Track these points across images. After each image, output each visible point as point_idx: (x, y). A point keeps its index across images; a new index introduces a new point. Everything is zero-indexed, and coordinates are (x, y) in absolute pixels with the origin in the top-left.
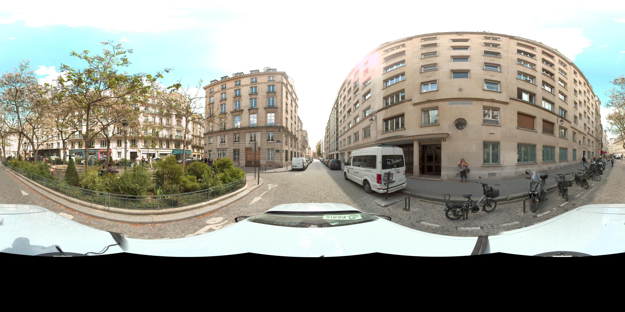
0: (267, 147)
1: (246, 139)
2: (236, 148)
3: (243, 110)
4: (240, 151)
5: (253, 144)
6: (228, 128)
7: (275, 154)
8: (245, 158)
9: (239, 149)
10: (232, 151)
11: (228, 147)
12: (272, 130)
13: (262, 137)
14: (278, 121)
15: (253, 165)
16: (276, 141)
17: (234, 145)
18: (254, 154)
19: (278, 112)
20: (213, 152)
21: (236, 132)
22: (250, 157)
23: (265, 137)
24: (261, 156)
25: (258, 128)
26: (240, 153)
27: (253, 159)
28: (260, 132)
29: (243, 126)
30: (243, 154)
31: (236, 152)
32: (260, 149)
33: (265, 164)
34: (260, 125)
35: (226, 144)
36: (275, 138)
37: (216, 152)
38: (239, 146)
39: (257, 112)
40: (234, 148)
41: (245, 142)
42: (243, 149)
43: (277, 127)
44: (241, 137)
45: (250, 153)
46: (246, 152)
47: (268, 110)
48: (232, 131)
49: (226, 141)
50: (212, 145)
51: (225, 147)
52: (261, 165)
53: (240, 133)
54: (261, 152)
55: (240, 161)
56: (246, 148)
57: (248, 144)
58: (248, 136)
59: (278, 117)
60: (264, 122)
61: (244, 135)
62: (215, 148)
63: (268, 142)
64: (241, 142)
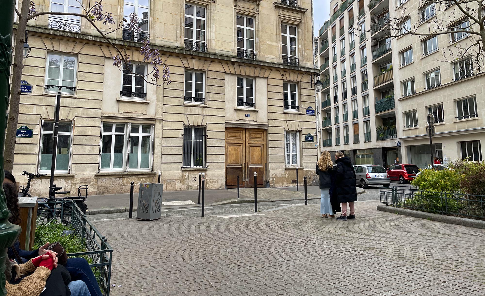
0: (284, 124)
1: (226, 96)
2: (191, 121)
4: (209, 135)
5: (247, 113)
6: (163, 39)
7: (304, 146)
8: (224, 160)
9: (205, 127)
10: (176, 132)
11: (159, 116)
12: (296, 78)
13: (272, 96)
14: (307, 54)
15: (247, 180)
16: (305, 111)
17: (185, 111)
18: (247, 144)
19: (306, 26)
20: (76, 131)
21: (195, 64)
22: (234, 154)
23: (280, 95)
24: (271, 152)
25: (262, 67)
26: (209, 143)
27: (246, 160)
28: (266, 80)
29: (217, 48)
30: (218, 143)
31: (191, 135)
32: (266, 130)
33: (282, 177)
34: (266, 56)
35: (151, 103)
36: (301, 101)
37: (97, 132)
38: (205, 116)
39: (257, 11)
40: (187, 123)
41: (220, 105)
42: (219, 128)
43: (308, 72)
44: (211, 88)
45: (236, 140)
46: (227, 138)
47: (285, 13)
48: (181, 58)
49: (152, 93)
50: (76, 96)
51: (148, 115)
52: (271, 181)
53: (209, 72)
54: (270, 138)
55: (207, 167)
56: (227, 126)
57: (232, 111)
58: (231, 87)
59: (308, 42)
60: (275, 51)
61: (219, 81)
62: (91, 112)
63: (286, 111)
64: (210, 102)
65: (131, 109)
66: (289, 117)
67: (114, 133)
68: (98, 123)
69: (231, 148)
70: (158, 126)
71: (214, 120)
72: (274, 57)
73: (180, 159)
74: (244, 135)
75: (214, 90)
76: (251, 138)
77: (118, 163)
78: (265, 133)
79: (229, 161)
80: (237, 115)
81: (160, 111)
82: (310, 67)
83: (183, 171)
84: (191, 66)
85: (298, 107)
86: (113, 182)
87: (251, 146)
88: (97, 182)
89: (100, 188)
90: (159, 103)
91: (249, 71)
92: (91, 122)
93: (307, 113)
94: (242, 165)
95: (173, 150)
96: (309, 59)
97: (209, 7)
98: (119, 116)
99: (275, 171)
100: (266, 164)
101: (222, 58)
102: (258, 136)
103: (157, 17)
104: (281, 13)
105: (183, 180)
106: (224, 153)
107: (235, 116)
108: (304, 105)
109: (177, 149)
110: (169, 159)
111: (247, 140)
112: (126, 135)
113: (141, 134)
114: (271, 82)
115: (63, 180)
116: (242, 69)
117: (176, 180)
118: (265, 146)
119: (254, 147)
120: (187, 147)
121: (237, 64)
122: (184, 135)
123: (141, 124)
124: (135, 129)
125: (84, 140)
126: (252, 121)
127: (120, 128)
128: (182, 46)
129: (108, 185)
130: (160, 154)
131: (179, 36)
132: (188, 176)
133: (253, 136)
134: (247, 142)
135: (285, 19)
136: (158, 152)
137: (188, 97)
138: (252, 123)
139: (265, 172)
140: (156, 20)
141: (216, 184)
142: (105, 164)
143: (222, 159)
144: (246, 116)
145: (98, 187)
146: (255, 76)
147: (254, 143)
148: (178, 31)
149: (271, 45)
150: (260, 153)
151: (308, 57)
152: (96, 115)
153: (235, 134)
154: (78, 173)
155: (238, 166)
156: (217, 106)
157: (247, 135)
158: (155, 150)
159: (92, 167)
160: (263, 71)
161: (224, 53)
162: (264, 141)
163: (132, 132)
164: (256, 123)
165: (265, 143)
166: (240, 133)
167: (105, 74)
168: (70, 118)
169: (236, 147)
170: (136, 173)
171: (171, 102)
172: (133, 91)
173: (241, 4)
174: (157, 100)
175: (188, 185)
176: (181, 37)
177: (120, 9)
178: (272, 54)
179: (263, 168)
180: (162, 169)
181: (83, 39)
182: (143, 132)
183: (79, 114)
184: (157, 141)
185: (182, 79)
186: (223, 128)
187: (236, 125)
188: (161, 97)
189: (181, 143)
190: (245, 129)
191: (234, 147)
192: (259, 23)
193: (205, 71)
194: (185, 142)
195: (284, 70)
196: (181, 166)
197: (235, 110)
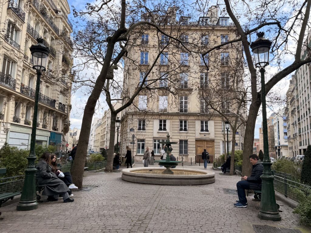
1: (196, 128)
2: (182, 138)
3: (192, 90)
4: (189, 143)
5: (205, 134)
6: (172, 111)
8: (195, 152)
9: (188, 140)
11: (171, 137)
13: (217, 127)
17: (180, 135)
18: (205, 147)
20: (146, 142)
21: (183, 118)
22: (200, 150)
23: (220, 127)
24: (215, 149)
26: (189, 146)
28: (214, 121)
29: (192, 111)
30: (192, 146)
31: (183, 143)
37: (152, 142)
38: (187, 136)
40: (180, 139)
41: (193, 132)
44: (189, 126)
45: (201, 145)
46: (196, 144)
48: (178, 116)
49: (168, 129)
50: (145, 131)
53: (189, 120)
54: (215, 144)
55: (188, 155)
56: (196, 140)
57: (199, 134)
58: (198, 125)
61: (193, 123)
62: (150, 136)
64: (189, 131)
65: (162, 135)
67: (157, 143)
68: (152, 139)
69: (198, 148)
70: (171, 140)
71: (191, 137)
73: (178, 151)
75: (191, 126)
76: (207, 144)
78: (213, 142)
79: (198, 153)
80: (201, 135)
81: (171, 135)
83: (179, 156)
84: (182, 119)
85: (230, 131)
86: (157, 158)
90: (171, 132)
91: (205, 118)
92: (150, 139)
95: (175, 148)
97: (189, 96)
98: (158, 137)
100: (214, 154)
102: (210, 143)
105: (179, 159)
106: (195, 150)
107: (199, 136)
109: (177, 148)
110: (174, 151)
111: (205, 145)
114: (216, 121)
116: (202, 117)
118: (213, 147)
119: (209, 148)
120: (181, 147)
121: (200, 116)
122: (180, 143)
125: (148, 145)
128: (178, 112)
132: (181, 157)
137: (181, 130)
138: (207, 138)
139: (214, 157)
144: (204, 136)
146: (209, 119)
147: (209, 146)
150: (211, 150)
153: (200, 142)
157: (205, 143)
160: (212, 117)
161: (194, 112)
162: (213, 145)
164: (209, 138)
166: (202, 142)
167: (154, 124)
168: (144, 138)
169: (201, 148)
171: (175, 132)
172: (163, 129)
176: (178, 109)
183: (146, 137)
185: (179, 123)
186: (194, 141)
187: (200, 139)
188: (172, 130)
189: (178, 146)
190: (205, 140)
193: (187, 120)
194: (180, 145)
196: (178, 154)
197: (200, 133)
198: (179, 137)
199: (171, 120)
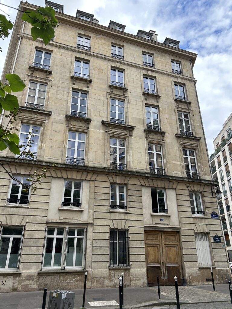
0: (193, 227)
1: (143, 203)
2: (116, 225)
3: (132, 128)
4: (131, 237)
5: (162, 218)
6: (94, 163)
7: (213, 247)
8: (144, 259)
9: (128, 230)
10: (104, 234)
11: (90, 221)
12: (199, 188)
13: (181, 203)
14: (206, 170)
15: (166, 278)
16: (210, 215)
17: (111, 216)
18: (164, 245)
19: (202, 150)
20: (27, 234)
21: (118, 180)
22: (153, 254)
23: (187, 203)
24: (185, 252)
25: (170, 180)
26: (132, 244)
27: (164, 259)
28: (174, 191)
29: (134, 167)
30: (138, 244)
31: (116, 237)
32: (178, 233)
33: (198, 276)
34: (173, 172)
35: (85, 211)
36: (205, 208)
37: (42, 235)
38: (127, 221)
39: (163, 140)
40: (112, 227)
41: (138, 211)
42: (139, 231)
43: (208, 183)
44: (131, 197)
45: (154, 241)
46: (146, 240)
47: (184, 141)
48: (108, 175)
49: (86, 202)
50: (29, 206)
51: (82, 220)
52: (188, 279)
53: (129, 185)
54: (183, 240)
55: (130, 266)
56: (146, 229)
57: (149, 216)
58: (147, 197)
59: (205, 161)
60: (179, 168)
61: (137, 192)
62: (39, 219)
63: (194, 215)
64: (131, 209)
65: (69, 216)
66: (197, 221)
67: (55, 236)
68: (43, 228)
69: (150, 249)
70: (90, 229)
71: (135, 224)
72: (179, 172)
73: (107, 258)
74: (160, 237)
75: (133, 199)
76: (166, 239)
77: (57, 262)
78: (178, 234)
79: (149, 261)
80: (153, 219)
81: (91, 216)
82: (209, 180)
83: (110, 269)
84: (115, 181)
85: (204, 212)
86: (52, 279)
87: (167, 247)
88: (39, 279)
89: (41, 285)
90: (91, 210)
91: (160, 184)
92: (38, 227)
93: (212, 217)
94: (160, 264)
95: (101, 250)
96: (207, 174)
97: (127, 140)
98: (60, 221)
99: (190, 270)
100: (182, 263)
101: (138, 174)
102: (172, 237)
103: (90, 147)
104: (181, 141)
105: (110, 278)
106: (144, 253)
107: (151, 220)
108: (209, 210)
109: (104, 249)
110: (99, 258)
111: (163, 241)
112: (65, 237)
113: (76, 236)
114: (179, 192)
115: (12, 278)
116: (155, 181)
117: (104, 278)
118: (179, 246)
119: (170, 248)
120: (113, 247)
121: (151, 178)
122: (111, 237)
123: (77, 228)
124: (72, 233)
125: (32, 242)
126: (166, 225)
127: (60, 232)
128: (108, 167)
129: (48, 282)
130: (91, 254)
131: (106, 160)
132: (115, 274)
133: (168, 238)
134: (163, 243)
135: (184, 145)
136: (89, 252)
137: (113, 206)
138: (166, 226)
139: (181, 270)
140: (90, 150)
141: (139, 282)
142: (47, 263)
143: (143, 259)
144: (160, 220)
145: (39, 284)
146: (166, 187)
147: (169, 244)
148: (105, 157)
149: (176, 164)
150: (176, 253)
151: (207, 172)
152: (42, 221)
153: (153, 236)
154: (24, 271)
155: (157, 265)
156: (137, 212)
157: (163, 237)
158: (87, 250)
159: (36, 265)
160: (171, 183)
161: (139, 170)
162: (177, 242)
163: (69, 235)
164: (169, 226)
165: (179, 243)
166: (157, 235)
167: (51, 189)
168: (23, 224)
169: (154, 248)
170: (71, 271)
171: (100, 209)
172: (72, 201)
173: (151, 137)
174: (89, 208)
175: (115, 283)
176: (107, 160)
177: (65, 143)
178: (177, 170)
179: (179, 267)
180: (93, 268)
181: (38, 165)
182: (78, 235)
183: (29, 221)
184: (89, 242)
185: (108, 191)
186: (142, 231)
187: (153, 228)
188: (92, 206)
189: (107, 244)
190: (161, 231)
191: (152, 248)
192: (165, 148)
193: (126, 185)
194: (111, 243)
195: (189, 182)
196: (108, 264)
197: (152, 215)
198: (109, 223)
199: (91, 182)
